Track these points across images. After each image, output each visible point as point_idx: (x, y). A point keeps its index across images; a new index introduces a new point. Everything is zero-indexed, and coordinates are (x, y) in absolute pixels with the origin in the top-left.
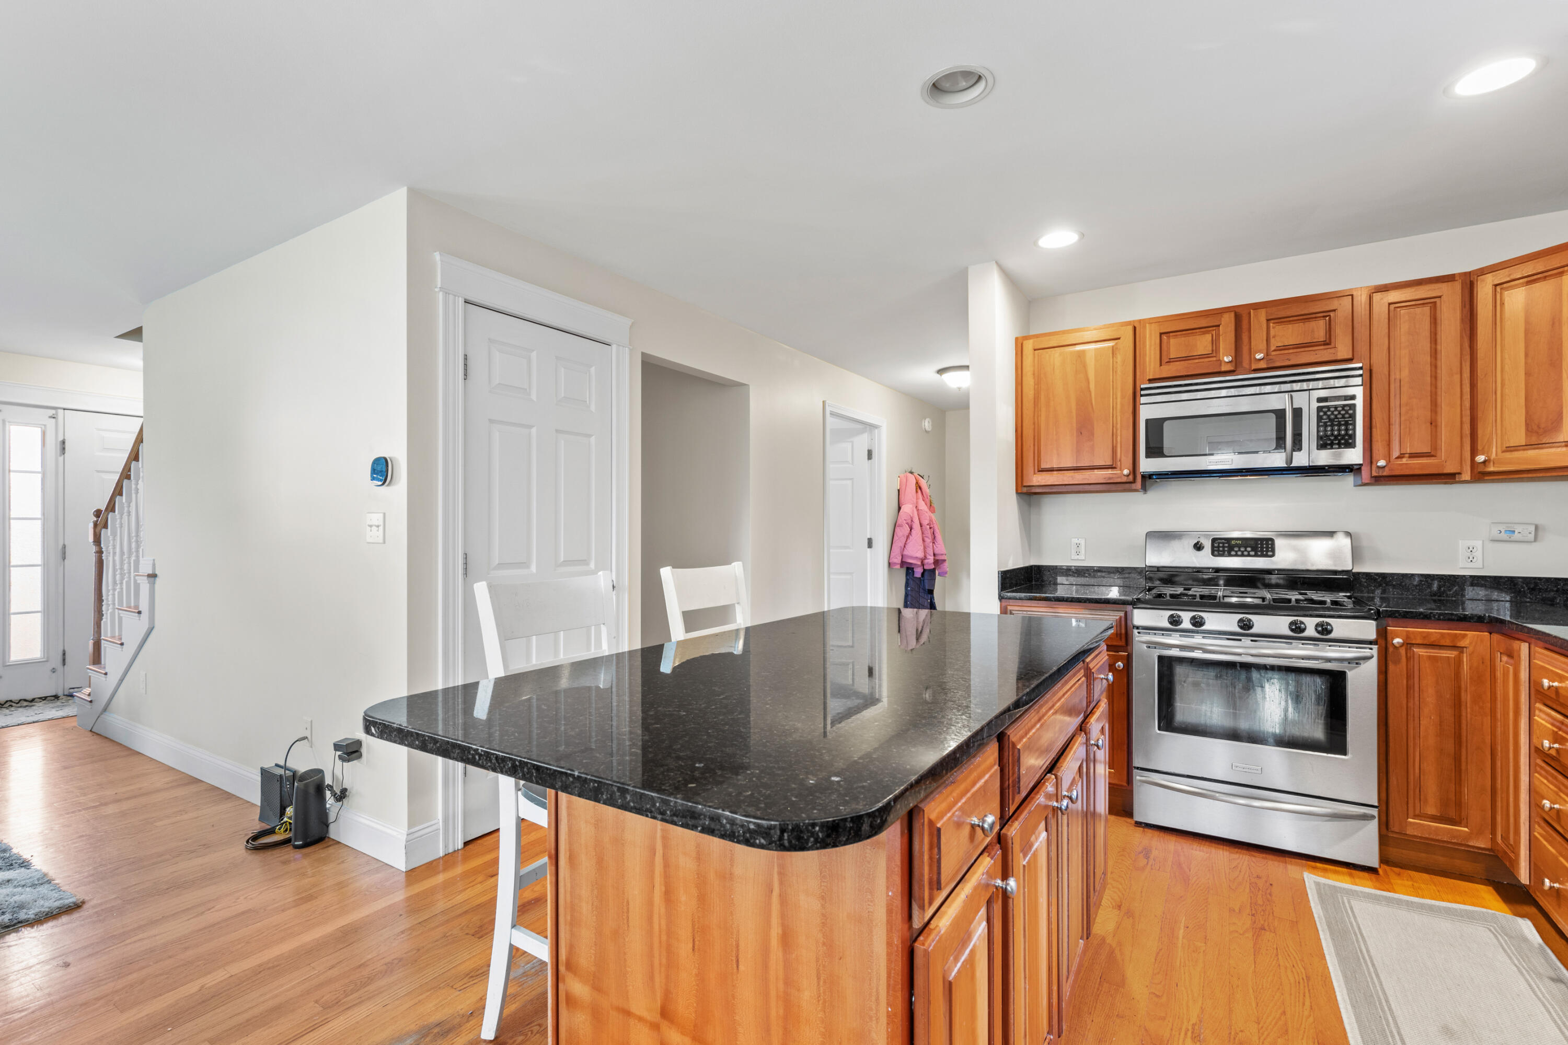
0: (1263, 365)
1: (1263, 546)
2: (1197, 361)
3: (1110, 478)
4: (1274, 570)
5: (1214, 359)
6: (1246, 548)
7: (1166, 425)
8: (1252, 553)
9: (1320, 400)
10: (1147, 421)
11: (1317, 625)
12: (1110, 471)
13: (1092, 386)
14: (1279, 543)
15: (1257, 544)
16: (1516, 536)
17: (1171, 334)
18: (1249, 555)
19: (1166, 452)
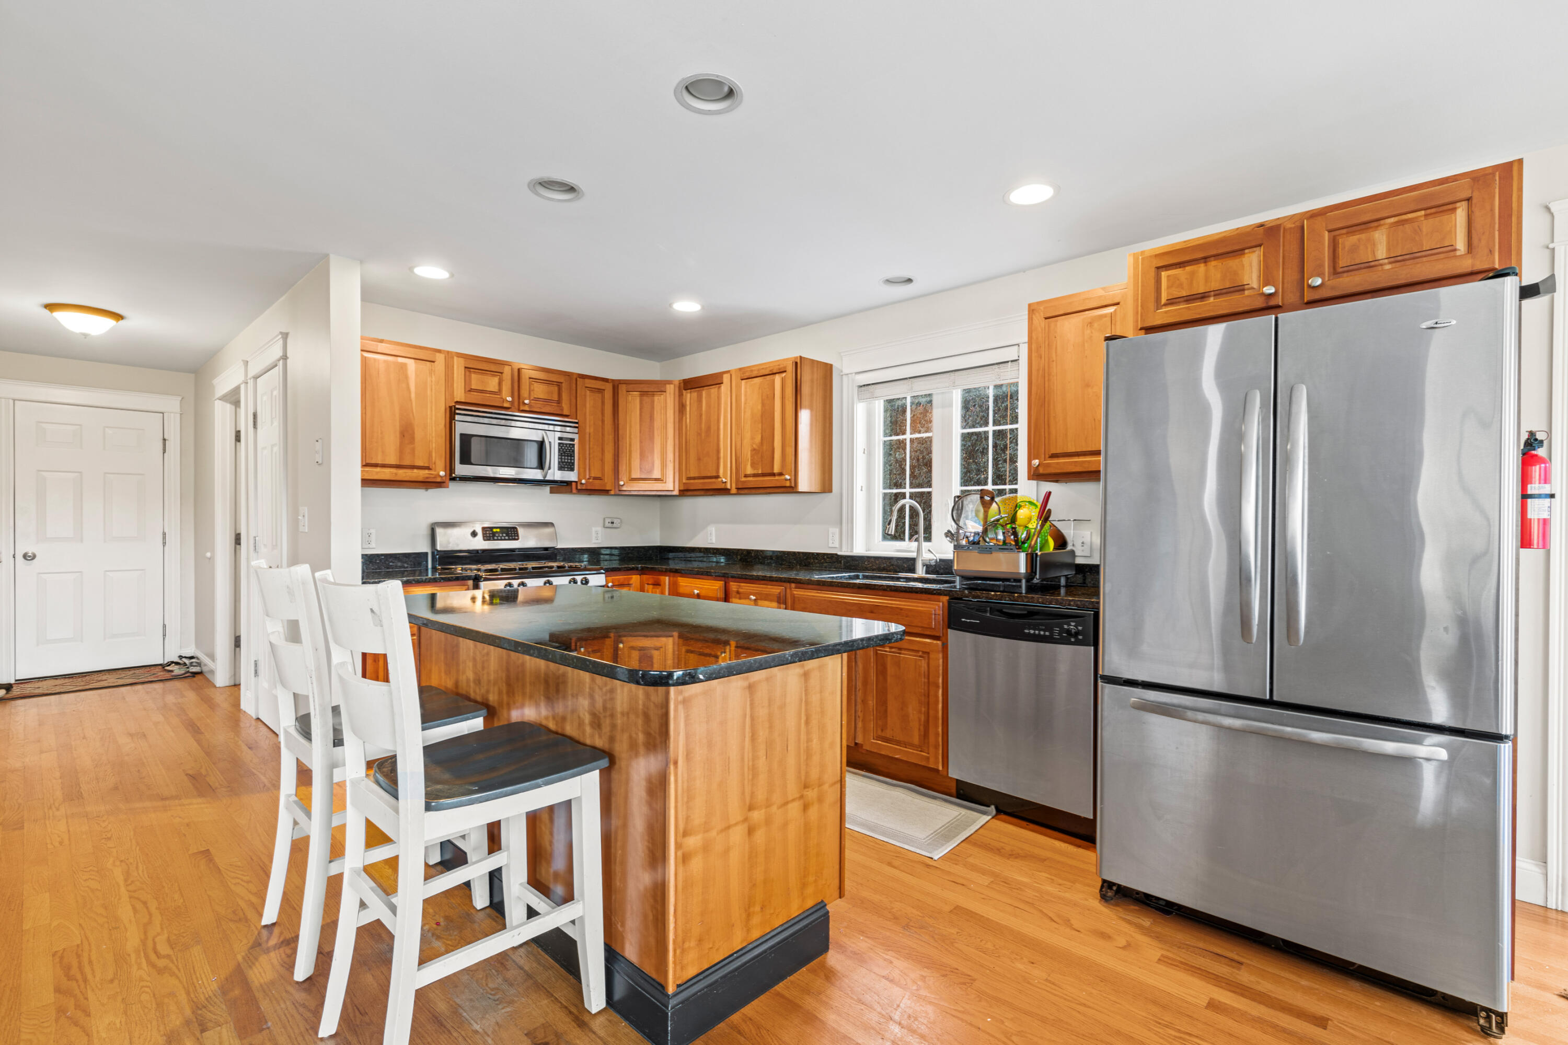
0: (527, 408)
1: (510, 532)
2: (488, 395)
3: (427, 478)
4: (516, 549)
5: (499, 396)
6: (502, 534)
7: (473, 439)
8: (507, 538)
9: (560, 439)
10: (462, 435)
11: (582, 580)
12: (427, 471)
13: (413, 396)
14: (521, 531)
15: (508, 531)
16: (614, 525)
17: (472, 370)
18: (505, 540)
19: (473, 461)
